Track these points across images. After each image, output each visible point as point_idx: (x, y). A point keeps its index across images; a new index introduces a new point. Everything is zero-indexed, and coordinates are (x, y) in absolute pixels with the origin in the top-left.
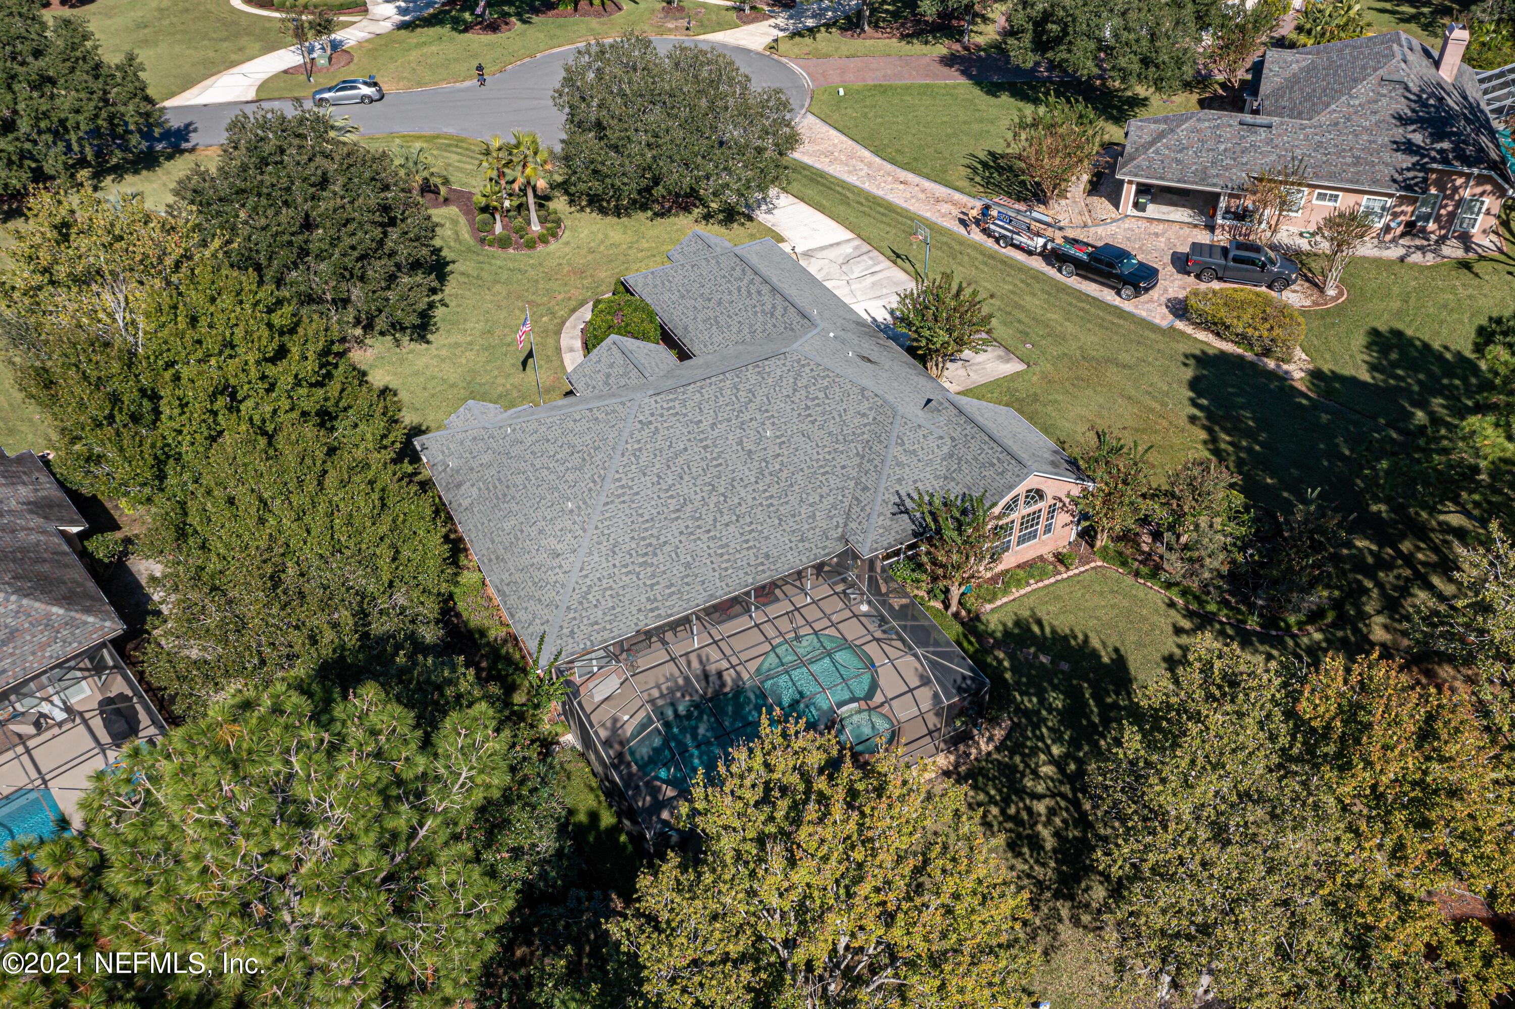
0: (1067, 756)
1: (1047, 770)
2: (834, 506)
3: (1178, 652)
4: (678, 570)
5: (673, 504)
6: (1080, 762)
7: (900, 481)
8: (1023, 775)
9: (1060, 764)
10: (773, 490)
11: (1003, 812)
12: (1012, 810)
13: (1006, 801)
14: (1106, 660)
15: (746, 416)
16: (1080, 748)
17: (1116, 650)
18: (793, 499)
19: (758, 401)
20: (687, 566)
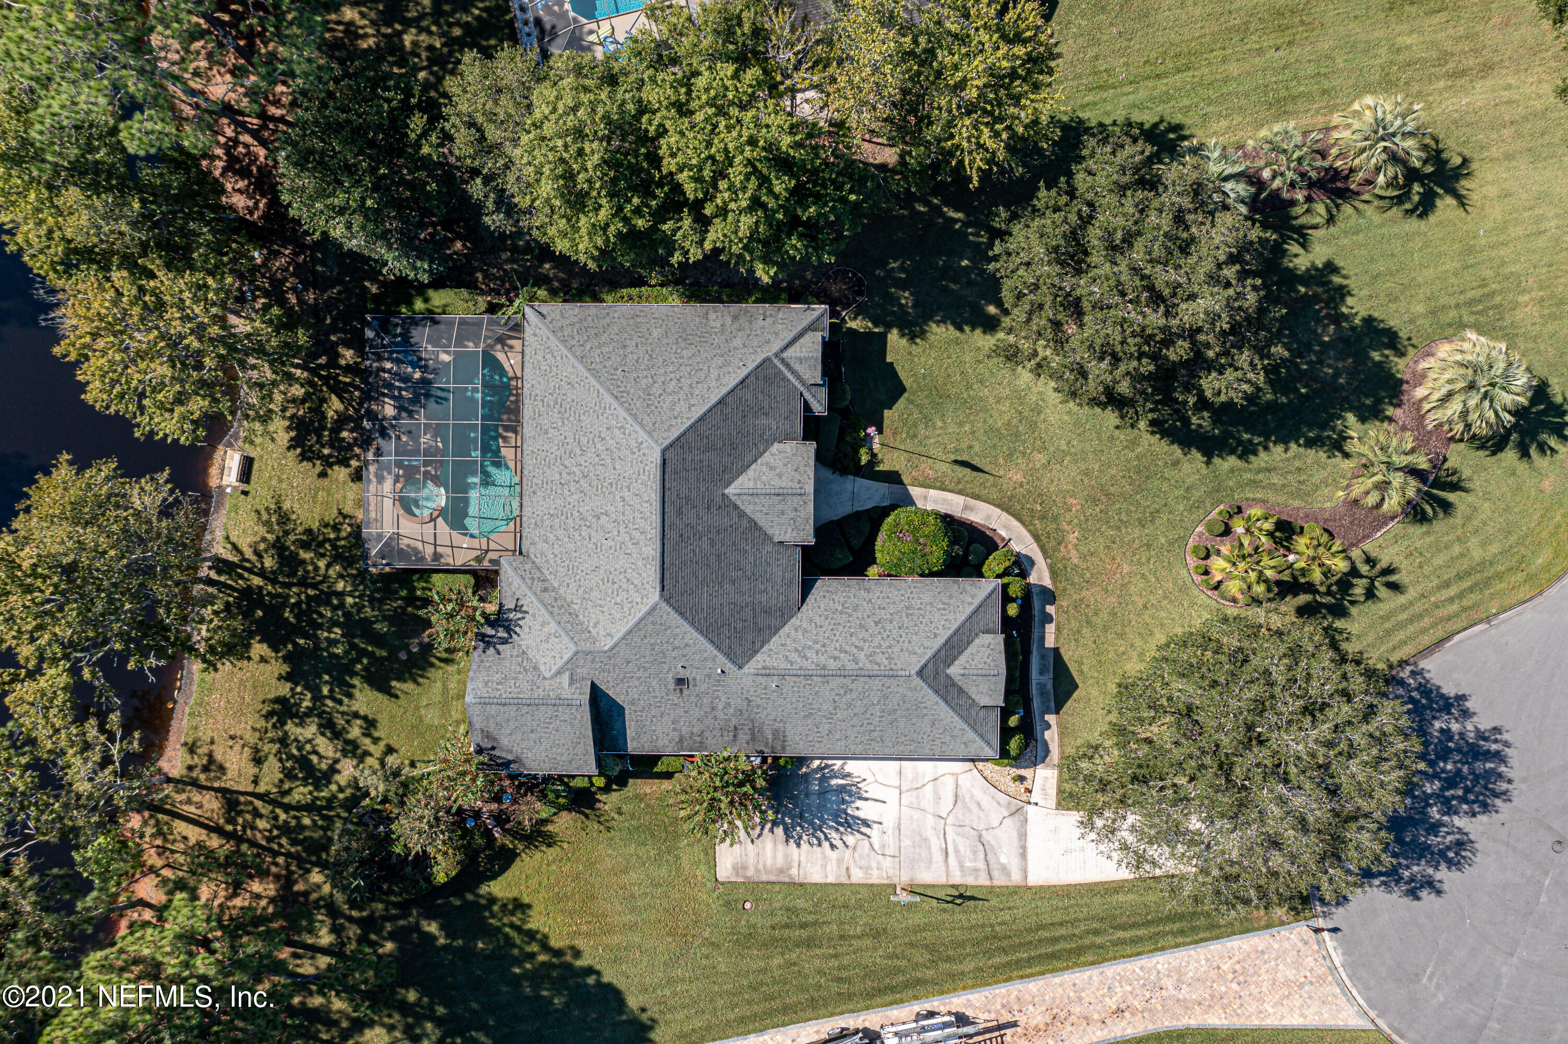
0: (342, 605)
1: (340, 586)
2: (547, 561)
3: (376, 734)
4: (546, 423)
5: (584, 440)
6: (335, 608)
7: (534, 616)
8: (345, 569)
9: (341, 595)
10: (570, 521)
11: (329, 540)
12: (327, 546)
13: (335, 547)
14: (394, 683)
15: (622, 530)
16: (344, 615)
17: (397, 697)
18: (561, 532)
19: (629, 544)
20: (546, 433)
